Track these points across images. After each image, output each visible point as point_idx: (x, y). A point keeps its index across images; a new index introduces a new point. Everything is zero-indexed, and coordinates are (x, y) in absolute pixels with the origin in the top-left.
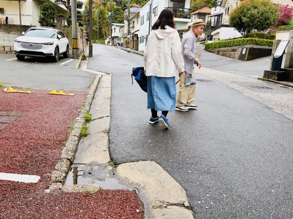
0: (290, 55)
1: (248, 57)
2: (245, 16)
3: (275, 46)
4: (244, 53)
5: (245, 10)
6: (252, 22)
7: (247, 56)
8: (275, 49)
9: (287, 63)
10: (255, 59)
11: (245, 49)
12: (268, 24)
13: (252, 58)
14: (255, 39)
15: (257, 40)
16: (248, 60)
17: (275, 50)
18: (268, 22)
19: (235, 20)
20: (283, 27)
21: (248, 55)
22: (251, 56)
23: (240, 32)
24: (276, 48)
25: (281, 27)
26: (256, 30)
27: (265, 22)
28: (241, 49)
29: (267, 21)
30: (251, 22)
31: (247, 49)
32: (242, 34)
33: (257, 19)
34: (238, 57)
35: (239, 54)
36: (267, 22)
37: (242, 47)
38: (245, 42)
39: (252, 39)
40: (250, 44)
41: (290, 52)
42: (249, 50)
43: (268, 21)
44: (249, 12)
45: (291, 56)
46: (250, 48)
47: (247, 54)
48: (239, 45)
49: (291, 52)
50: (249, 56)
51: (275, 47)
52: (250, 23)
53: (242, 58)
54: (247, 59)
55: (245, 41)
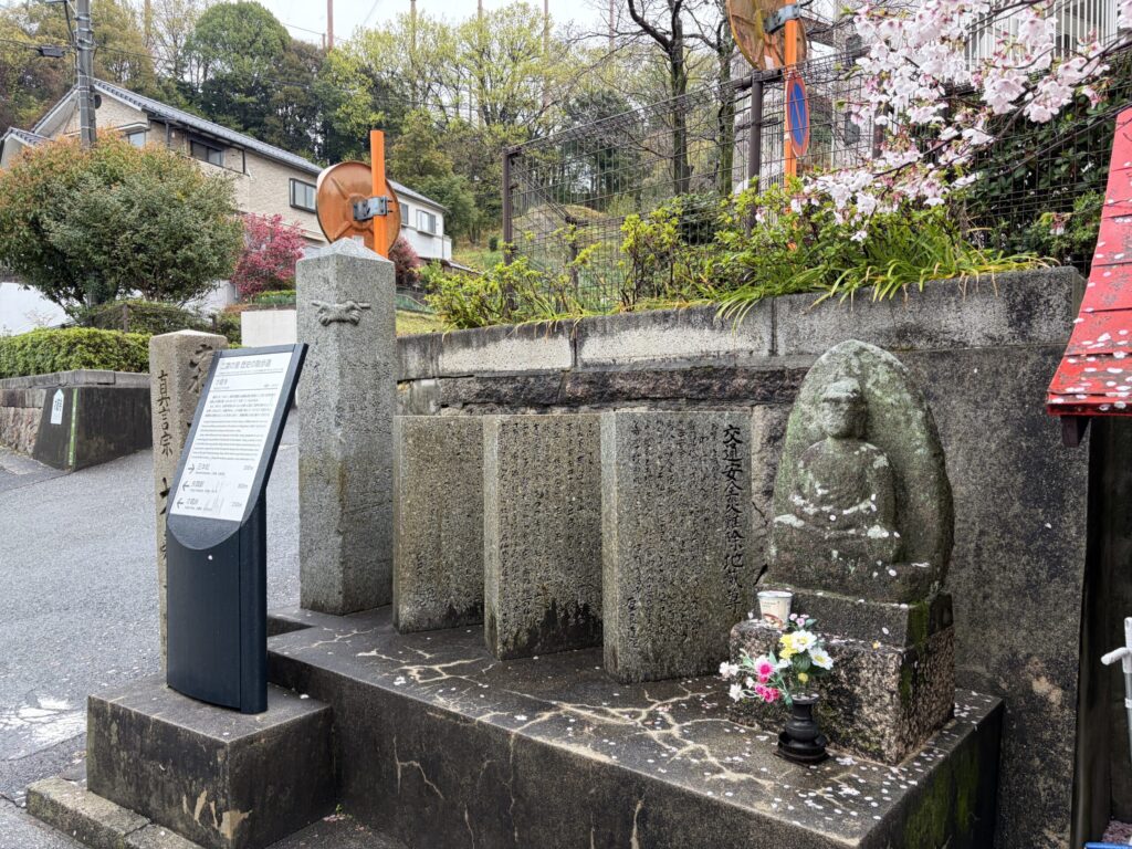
0: (333, 489)
1: (79, 443)
2: (60, 218)
3: (175, 403)
4: (56, 418)
5: (58, 185)
6: (105, 248)
7: (72, 438)
8: (175, 431)
9: (321, 556)
10: (134, 452)
11: (59, 396)
12: (188, 262)
13: (112, 447)
14: (117, 339)
15: (133, 343)
16: (85, 463)
17: (175, 443)
18: (189, 253)
19: (11, 231)
20: (275, 294)
21: (78, 432)
22: (102, 440)
23: (54, 299)
24: (188, 426)
25: (268, 296)
26: (138, 293)
27: (175, 253)
28: (44, 392)
29: (181, 247)
30: (100, 245)
31: (68, 393)
32: (68, 311)
33: (128, 234)
34: (33, 444)
35: (37, 421)
36: (184, 252)
37: (48, 385)
38: (62, 353)
39: (95, 334)
40: (89, 364)
41: (327, 459)
42: (80, 400)
43: (190, 249)
44: (78, 195)
45: (342, 491)
46: (87, 393)
47: (73, 425)
48: (38, 370)
49: (337, 454)
50: (89, 436)
51: (175, 419)
52: (95, 253)
53: (49, 449)
54: (78, 456)
55: (60, 347)
